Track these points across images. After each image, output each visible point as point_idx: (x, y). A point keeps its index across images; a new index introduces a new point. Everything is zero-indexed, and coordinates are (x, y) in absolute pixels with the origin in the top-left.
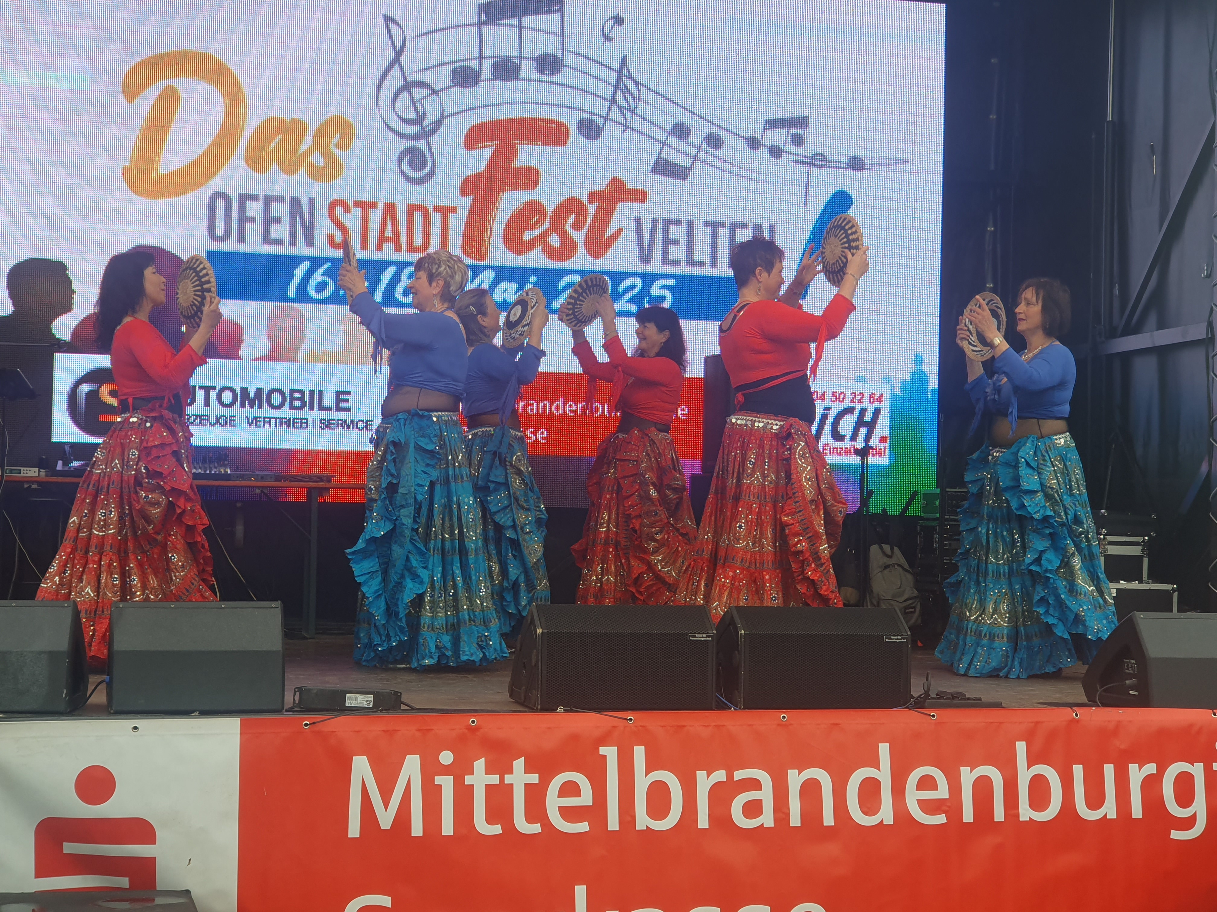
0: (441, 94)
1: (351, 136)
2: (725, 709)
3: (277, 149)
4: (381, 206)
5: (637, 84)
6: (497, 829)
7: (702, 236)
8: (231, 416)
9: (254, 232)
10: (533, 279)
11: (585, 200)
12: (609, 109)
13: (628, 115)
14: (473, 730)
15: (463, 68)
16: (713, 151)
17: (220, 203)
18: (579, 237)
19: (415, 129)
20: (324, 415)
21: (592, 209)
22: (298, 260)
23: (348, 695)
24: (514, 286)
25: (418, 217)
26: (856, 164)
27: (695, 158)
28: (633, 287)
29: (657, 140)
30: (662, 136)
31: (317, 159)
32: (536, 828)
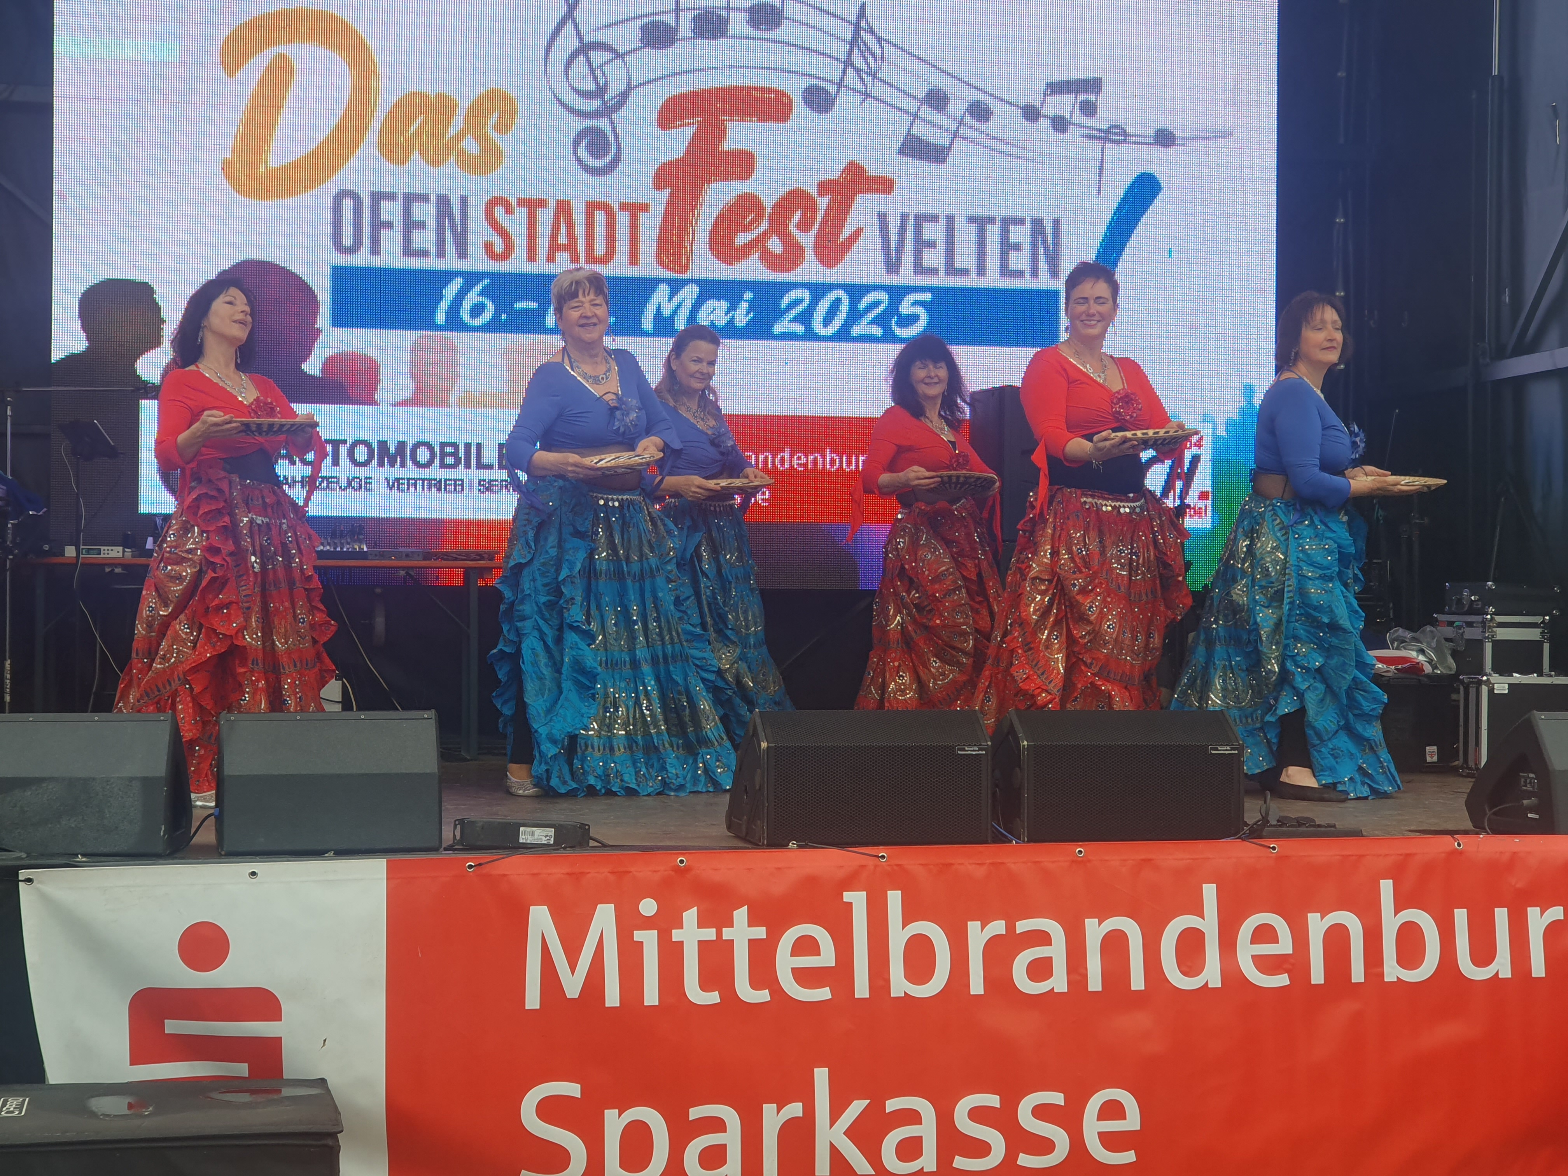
0: (627, 58)
1: (513, 113)
2: (1004, 842)
3: (419, 133)
4: (552, 204)
5: (879, 40)
6: (713, 998)
7: (965, 235)
8: (366, 478)
9: (392, 241)
10: (748, 295)
11: (814, 191)
12: (844, 72)
13: (868, 79)
14: (682, 872)
15: (656, 25)
16: (978, 125)
17: (348, 204)
18: (807, 240)
19: (596, 104)
20: (486, 474)
21: (823, 203)
22: (447, 276)
23: (522, 829)
24: (724, 305)
25: (600, 217)
26: (1165, 138)
27: (955, 135)
28: (876, 304)
29: (906, 112)
30: (911, 105)
31: (470, 146)
32: (764, 996)
